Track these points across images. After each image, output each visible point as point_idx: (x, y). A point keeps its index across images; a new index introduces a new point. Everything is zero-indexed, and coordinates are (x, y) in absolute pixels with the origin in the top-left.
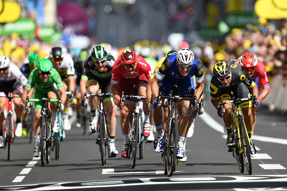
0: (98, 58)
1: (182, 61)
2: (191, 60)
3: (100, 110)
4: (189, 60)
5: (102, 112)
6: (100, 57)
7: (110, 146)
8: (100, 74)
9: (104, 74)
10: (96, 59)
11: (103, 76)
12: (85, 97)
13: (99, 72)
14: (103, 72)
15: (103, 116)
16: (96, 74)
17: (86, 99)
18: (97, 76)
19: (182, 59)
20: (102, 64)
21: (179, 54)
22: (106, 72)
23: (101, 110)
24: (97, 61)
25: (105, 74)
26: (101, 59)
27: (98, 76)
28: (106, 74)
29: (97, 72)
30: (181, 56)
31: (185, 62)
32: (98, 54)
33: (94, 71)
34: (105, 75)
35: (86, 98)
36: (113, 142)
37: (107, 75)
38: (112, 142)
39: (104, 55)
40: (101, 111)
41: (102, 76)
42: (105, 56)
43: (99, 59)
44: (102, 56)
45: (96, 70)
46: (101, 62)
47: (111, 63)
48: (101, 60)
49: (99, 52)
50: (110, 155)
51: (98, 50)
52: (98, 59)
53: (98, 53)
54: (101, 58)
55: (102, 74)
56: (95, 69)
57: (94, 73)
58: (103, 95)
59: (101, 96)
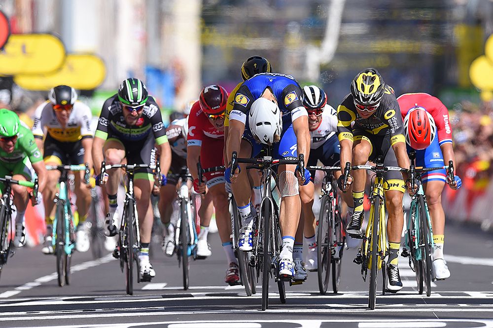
0: (132, 101)
3: (127, 194)
5: (131, 198)
7: (140, 261)
8: (129, 130)
9: (136, 130)
10: (129, 103)
11: (135, 133)
13: (128, 126)
14: (136, 127)
15: (134, 205)
16: (123, 129)
18: (122, 134)
22: (140, 126)
23: (130, 194)
24: (129, 106)
25: (138, 130)
27: (126, 133)
28: (140, 130)
29: (124, 126)
32: (133, 93)
33: (119, 124)
34: (138, 132)
35: (104, 172)
36: (146, 254)
37: (142, 131)
38: (144, 254)
39: (142, 97)
40: (129, 196)
41: (133, 134)
42: (145, 99)
45: (121, 122)
46: (137, 109)
48: (137, 105)
50: (141, 278)
52: (131, 103)
53: (133, 91)
54: (138, 101)
55: (132, 130)
56: (122, 120)
57: (118, 128)
58: (135, 167)
59: (132, 169)
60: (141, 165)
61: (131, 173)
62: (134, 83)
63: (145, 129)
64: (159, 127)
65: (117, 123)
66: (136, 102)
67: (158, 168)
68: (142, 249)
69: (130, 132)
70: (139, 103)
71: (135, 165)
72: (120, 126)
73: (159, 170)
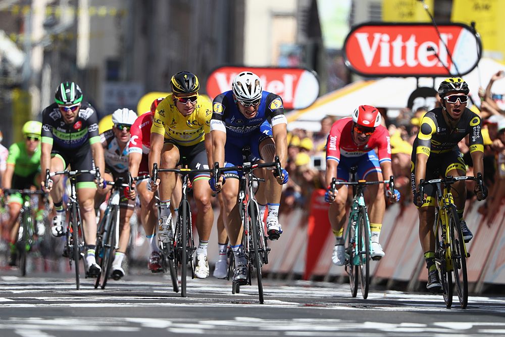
0: (66, 101)
1: (244, 95)
2: (258, 91)
3: (71, 198)
4: (255, 92)
5: (75, 201)
6: (69, 100)
8: (69, 135)
9: (75, 134)
10: (63, 103)
11: (75, 137)
12: (48, 176)
13: (68, 131)
15: (77, 208)
17: (49, 180)
19: (243, 92)
20: (73, 111)
21: (237, 84)
22: (79, 130)
23: (73, 198)
24: (63, 106)
26: (70, 103)
27: (66, 139)
28: (79, 133)
29: (64, 131)
30: (240, 87)
31: (248, 96)
32: (66, 94)
33: (60, 129)
34: (77, 135)
35: (49, 178)
36: (93, 255)
37: (81, 134)
38: (91, 255)
39: (75, 97)
40: (73, 200)
42: (78, 99)
43: (67, 103)
44: (72, 98)
45: (62, 127)
46: (71, 108)
47: (86, 112)
48: (70, 105)
49: (68, 91)
51: (66, 88)
52: (65, 103)
53: (66, 92)
54: (71, 101)
55: (72, 134)
56: (62, 125)
57: (59, 134)
58: (76, 173)
59: (74, 175)
60: (82, 171)
61: (74, 179)
62: (67, 85)
63: (83, 133)
64: (94, 128)
65: (58, 128)
66: (69, 102)
67: (98, 173)
68: (89, 250)
69: (70, 136)
70: (73, 102)
71: (77, 171)
72: (60, 131)
73: (98, 175)
